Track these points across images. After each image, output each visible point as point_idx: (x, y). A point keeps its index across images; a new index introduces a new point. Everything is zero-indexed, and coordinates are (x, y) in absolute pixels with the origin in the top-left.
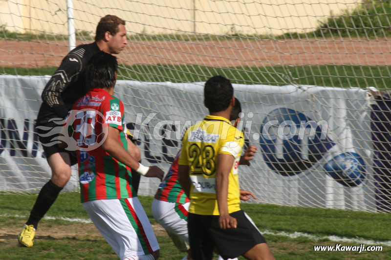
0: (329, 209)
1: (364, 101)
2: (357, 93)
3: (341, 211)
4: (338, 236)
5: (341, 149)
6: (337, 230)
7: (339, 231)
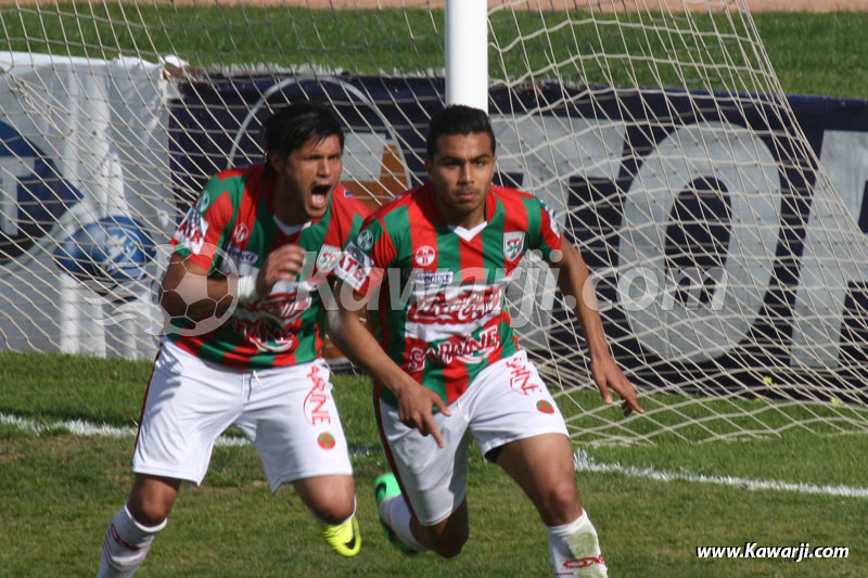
0: (68, 356)
1: (151, 93)
2: (135, 70)
3: (96, 361)
4: (90, 422)
5: (97, 207)
6: (88, 406)
7: (93, 410)
